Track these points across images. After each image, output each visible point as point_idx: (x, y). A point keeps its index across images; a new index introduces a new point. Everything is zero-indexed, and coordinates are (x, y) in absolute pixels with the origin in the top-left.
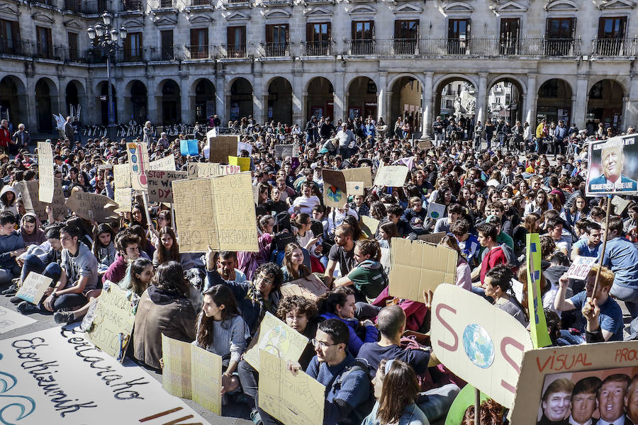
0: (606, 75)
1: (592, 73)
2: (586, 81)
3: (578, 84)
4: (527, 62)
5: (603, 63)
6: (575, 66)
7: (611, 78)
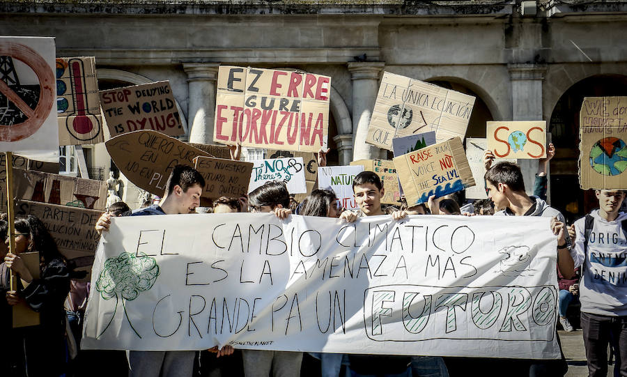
0: (598, 63)
1: (554, 57)
2: (538, 85)
3: (515, 95)
4: (344, 24)
5: (586, 26)
6: (496, 38)
7: (614, 70)
